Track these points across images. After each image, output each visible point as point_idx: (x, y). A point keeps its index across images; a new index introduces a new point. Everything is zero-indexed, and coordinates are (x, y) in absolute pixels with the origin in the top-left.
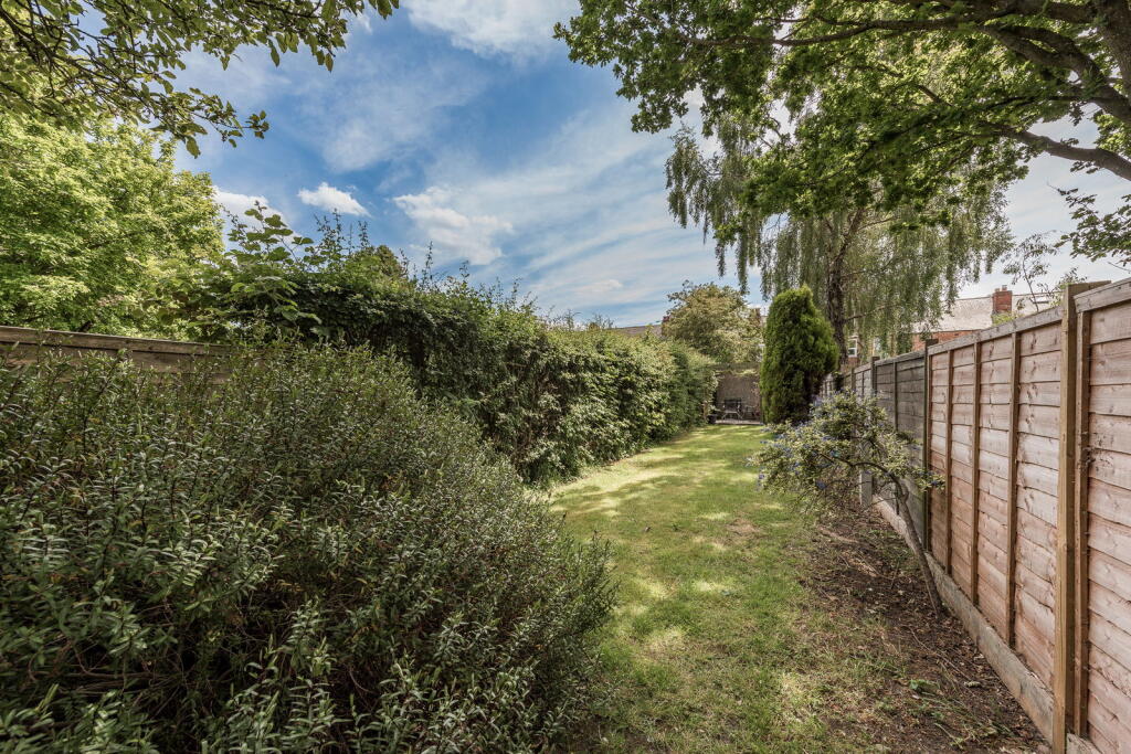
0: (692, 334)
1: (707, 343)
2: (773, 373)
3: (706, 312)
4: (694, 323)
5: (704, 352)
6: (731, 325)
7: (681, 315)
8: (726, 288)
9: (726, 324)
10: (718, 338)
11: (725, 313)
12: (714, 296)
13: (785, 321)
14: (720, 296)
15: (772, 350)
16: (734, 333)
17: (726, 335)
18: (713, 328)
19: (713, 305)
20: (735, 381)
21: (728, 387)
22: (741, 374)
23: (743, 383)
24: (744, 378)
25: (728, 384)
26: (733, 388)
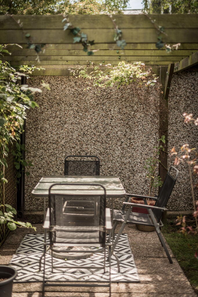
20: (82, 106)
21: (60, 121)
22: (102, 78)
23: (103, 110)
24: (105, 93)
25: (58, 113)
26: (72, 124)
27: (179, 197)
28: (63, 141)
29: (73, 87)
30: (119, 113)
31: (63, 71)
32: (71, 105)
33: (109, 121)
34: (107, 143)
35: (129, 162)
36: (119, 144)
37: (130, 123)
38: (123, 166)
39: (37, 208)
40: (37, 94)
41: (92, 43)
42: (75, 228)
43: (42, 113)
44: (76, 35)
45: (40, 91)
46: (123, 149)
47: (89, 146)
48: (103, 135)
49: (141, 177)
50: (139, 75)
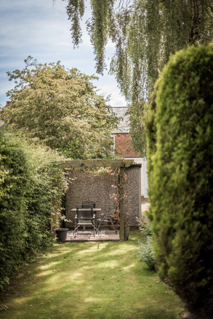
0: (36, 120)
1: (54, 133)
2: (176, 194)
3: (52, 95)
4: (39, 108)
5: (51, 145)
6: (81, 113)
7: (24, 97)
8: (73, 71)
9: (76, 111)
10: (66, 128)
11: (74, 98)
12: (60, 77)
13: (191, 99)
14: (68, 78)
15: (171, 150)
16: (83, 122)
17: (76, 124)
18: (61, 115)
19: (60, 88)
20: (89, 183)
21: (80, 189)
22: (95, 173)
23: (97, 184)
24: (98, 177)
25: (79, 186)
26: (85, 190)
27: (129, 219)
28: (81, 197)
29: (85, 175)
30: (104, 185)
31: (81, 169)
32: (84, 182)
33: (100, 189)
34: (99, 197)
35: (108, 205)
36: (104, 198)
37: (108, 189)
38: (106, 207)
39: (71, 225)
40: (73, 180)
41: (88, 167)
42: (84, 221)
43: (73, 185)
44: (83, 165)
45: (74, 179)
46: (106, 200)
47: (92, 199)
48: (97, 194)
49: (113, 211)
50: (108, 172)
